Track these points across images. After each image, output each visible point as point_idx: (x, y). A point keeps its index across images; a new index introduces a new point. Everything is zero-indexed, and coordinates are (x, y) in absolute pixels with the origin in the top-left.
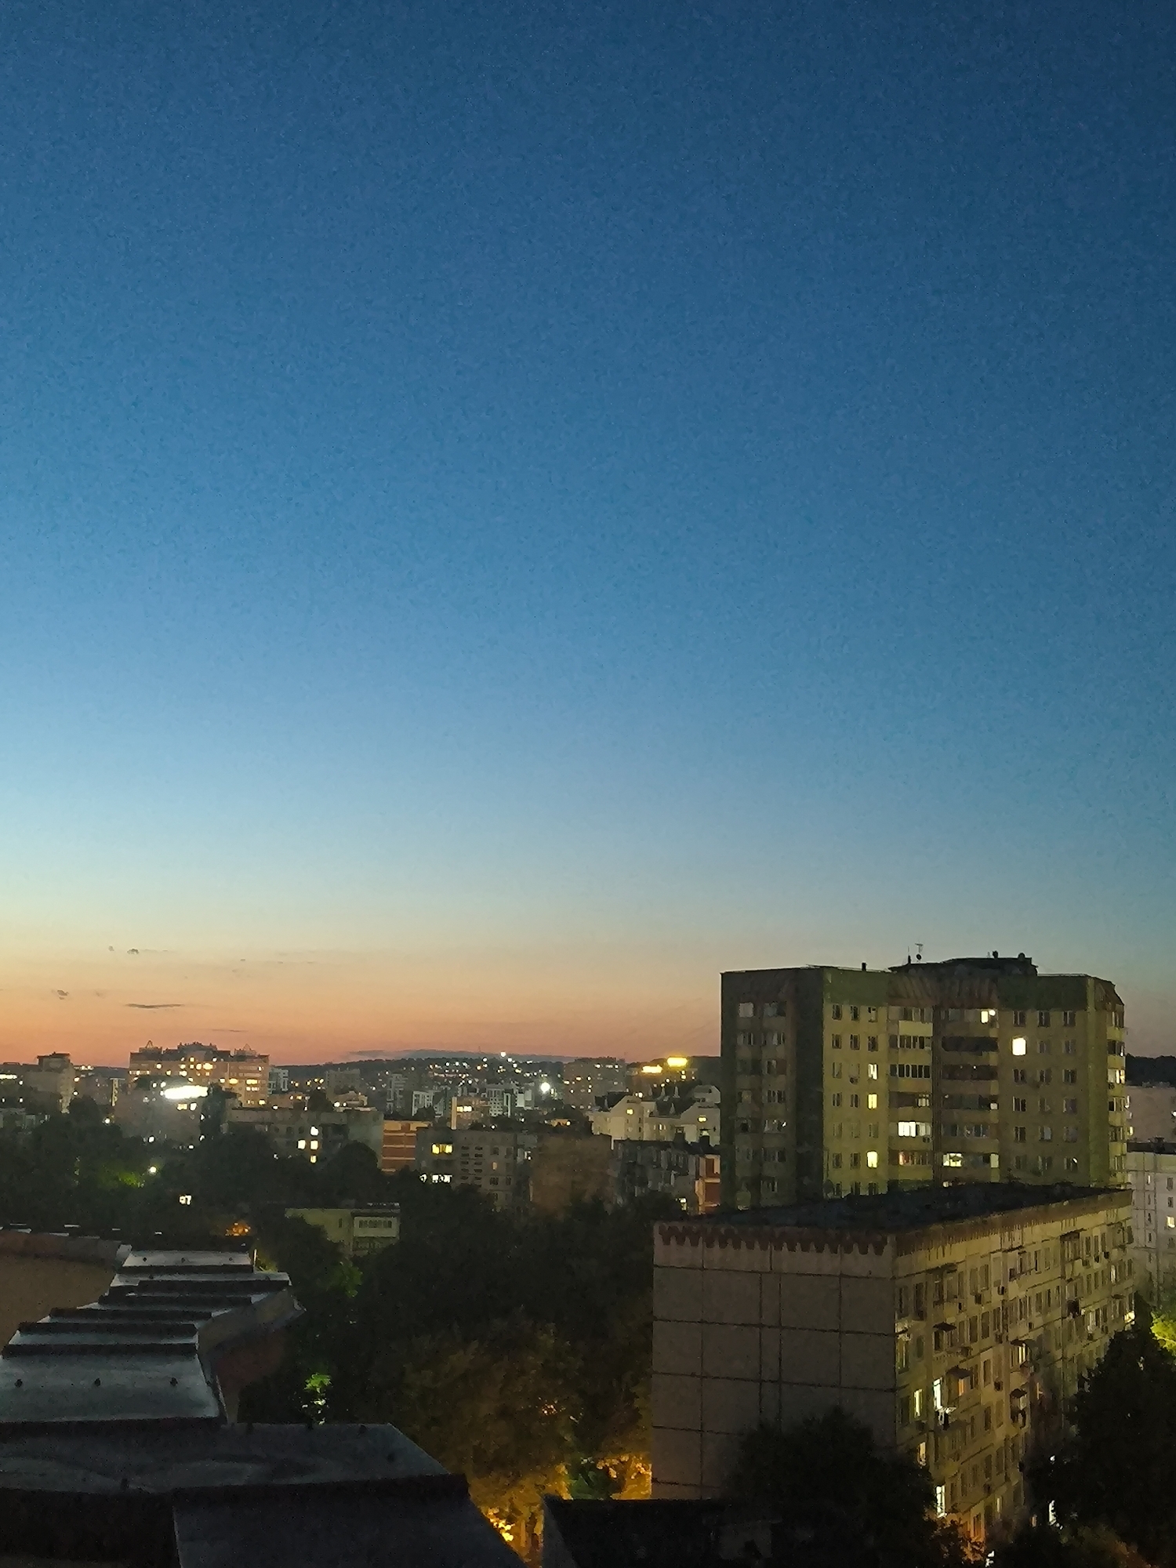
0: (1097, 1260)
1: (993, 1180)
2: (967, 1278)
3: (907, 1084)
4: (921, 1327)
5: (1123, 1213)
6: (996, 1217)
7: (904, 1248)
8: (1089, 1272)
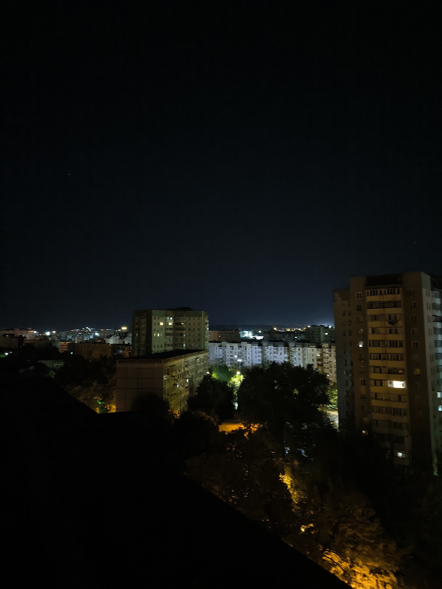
0: (202, 362)
1: (184, 349)
2: (177, 367)
3: (168, 332)
4: (168, 376)
5: (207, 354)
6: (183, 355)
7: (166, 362)
8: (200, 365)
